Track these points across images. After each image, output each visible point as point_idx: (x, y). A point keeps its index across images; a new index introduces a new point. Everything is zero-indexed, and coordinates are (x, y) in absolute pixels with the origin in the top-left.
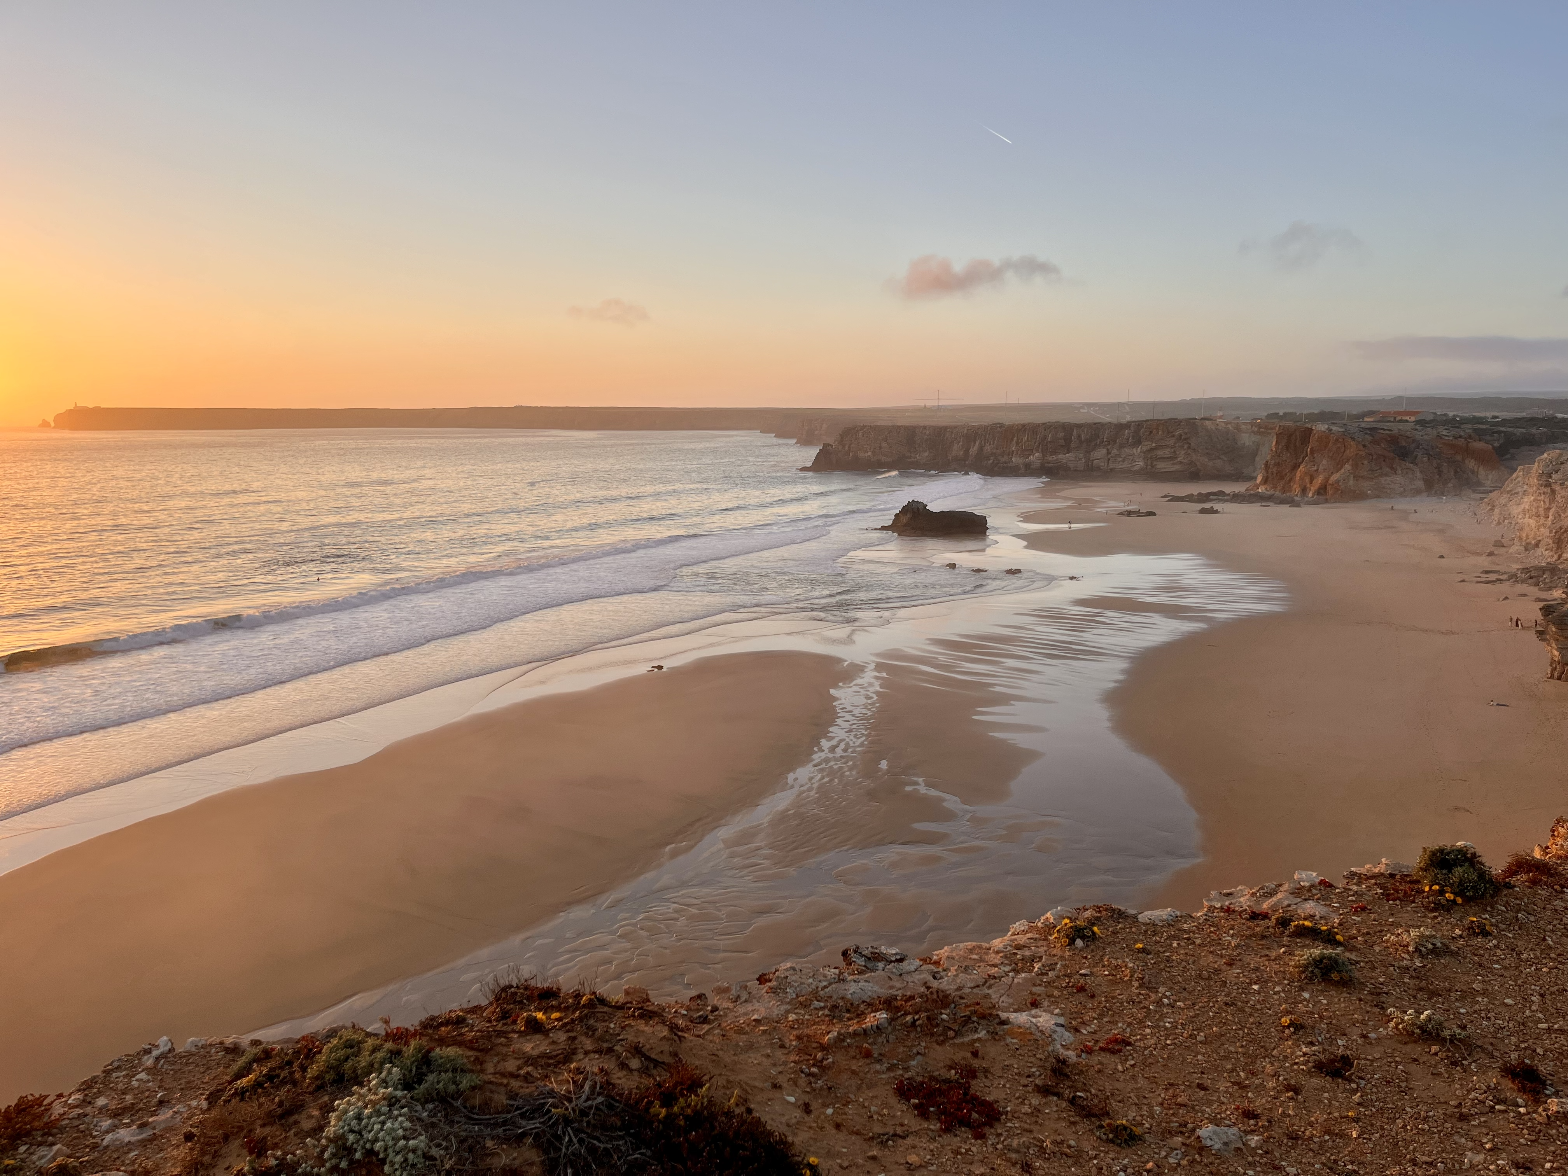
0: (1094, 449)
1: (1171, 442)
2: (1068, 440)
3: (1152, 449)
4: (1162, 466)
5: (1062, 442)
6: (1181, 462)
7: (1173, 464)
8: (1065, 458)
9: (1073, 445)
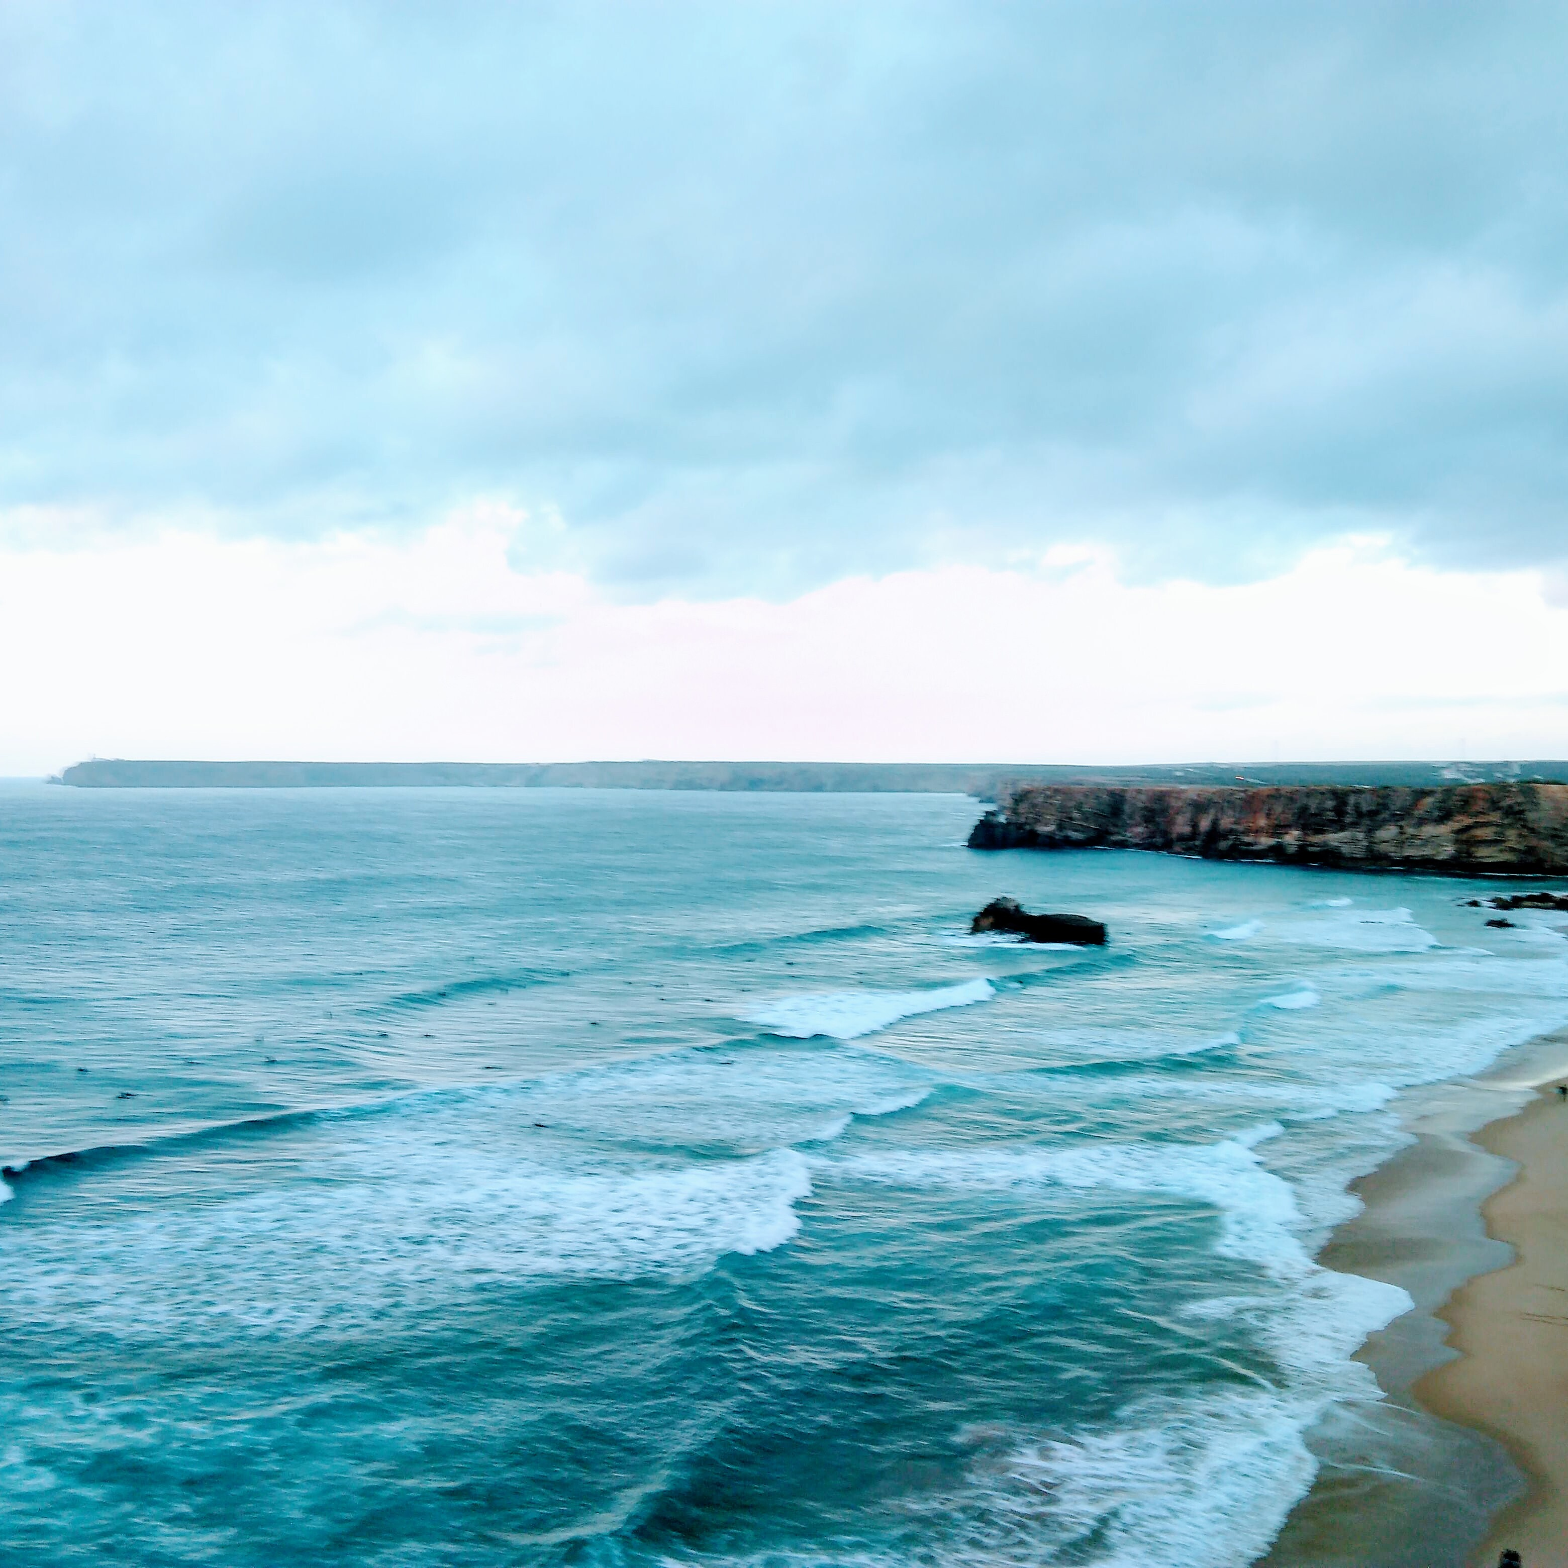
0: (1379, 826)
1: (1495, 817)
2: (1340, 810)
3: (1467, 828)
4: (1485, 854)
5: (1331, 815)
6: (1512, 850)
7: (1501, 851)
8: (1334, 838)
9: (1348, 820)
